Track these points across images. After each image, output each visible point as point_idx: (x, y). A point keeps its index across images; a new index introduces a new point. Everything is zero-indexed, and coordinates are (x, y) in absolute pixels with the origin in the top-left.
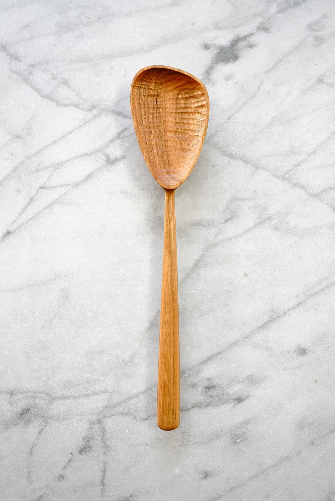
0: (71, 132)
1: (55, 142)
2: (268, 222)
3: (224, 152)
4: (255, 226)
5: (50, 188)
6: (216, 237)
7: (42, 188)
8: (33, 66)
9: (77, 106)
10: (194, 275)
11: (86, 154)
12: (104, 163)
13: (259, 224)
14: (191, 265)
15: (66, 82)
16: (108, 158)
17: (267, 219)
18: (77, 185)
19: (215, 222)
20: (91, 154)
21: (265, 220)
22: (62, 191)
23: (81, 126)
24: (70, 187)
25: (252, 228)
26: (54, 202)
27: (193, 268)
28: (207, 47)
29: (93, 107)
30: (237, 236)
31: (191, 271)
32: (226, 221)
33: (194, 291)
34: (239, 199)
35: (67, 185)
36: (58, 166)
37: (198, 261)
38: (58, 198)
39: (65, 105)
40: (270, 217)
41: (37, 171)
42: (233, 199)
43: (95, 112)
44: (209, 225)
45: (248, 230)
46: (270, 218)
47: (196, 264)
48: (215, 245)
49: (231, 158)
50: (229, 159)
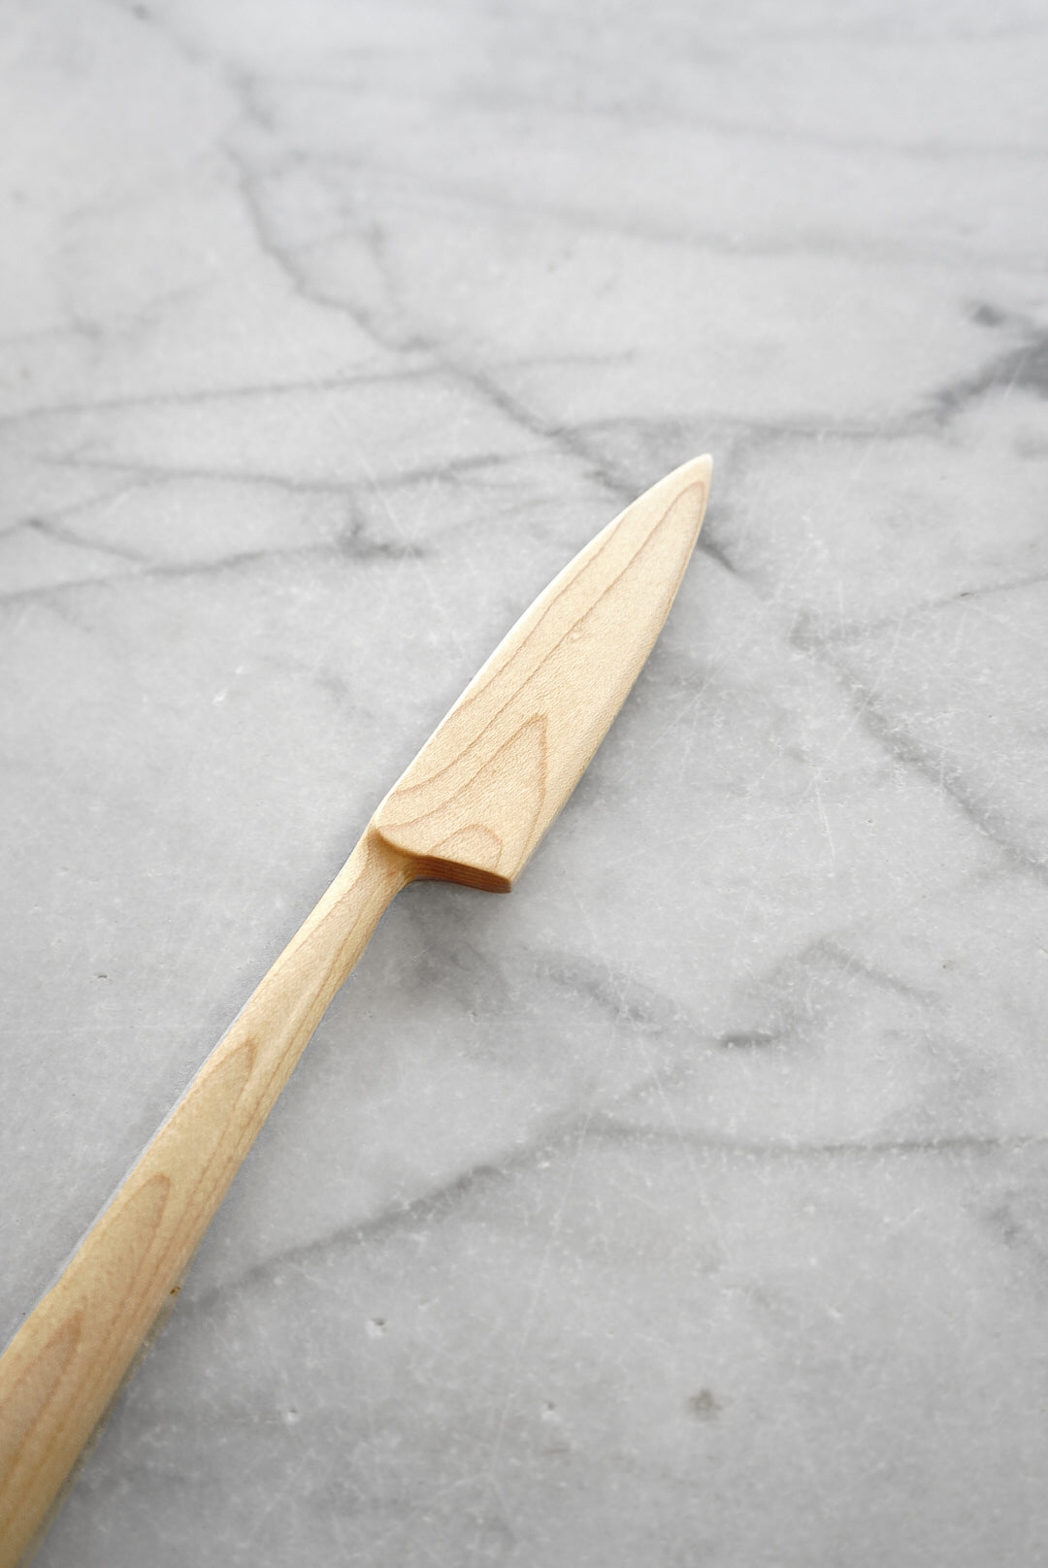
0: (278, 389)
1: (199, 397)
2: (967, 1162)
3: (881, 719)
4: (881, 1149)
5: (69, 538)
6: (643, 1094)
7: (36, 523)
8: (300, 157)
9: (362, 318)
10: (421, 1238)
11: (281, 482)
12: (330, 539)
13: (909, 1146)
14: (437, 1172)
15: (376, 238)
16: (357, 528)
17: (969, 1141)
18: (171, 571)
19: (676, 1017)
20: (301, 488)
21: (950, 1145)
22: (96, 565)
23: (329, 384)
24: (136, 568)
25: (860, 1148)
26: (38, 594)
27: (439, 1195)
28: (987, 316)
29: (418, 343)
30: (758, 1151)
31: (421, 1206)
32: (738, 1041)
33: (374, 1331)
34: (856, 967)
35: (132, 555)
36: (151, 477)
37: (485, 1171)
38: (64, 587)
39: (323, 301)
40: (991, 1142)
41: (69, 460)
42: (823, 951)
43: (416, 360)
44: (636, 1014)
45: (830, 1149)
46: (985, 1147)
47: (462, 1184)
48: (618, 1133)
49: (901, 757)
50: (887, 758)
